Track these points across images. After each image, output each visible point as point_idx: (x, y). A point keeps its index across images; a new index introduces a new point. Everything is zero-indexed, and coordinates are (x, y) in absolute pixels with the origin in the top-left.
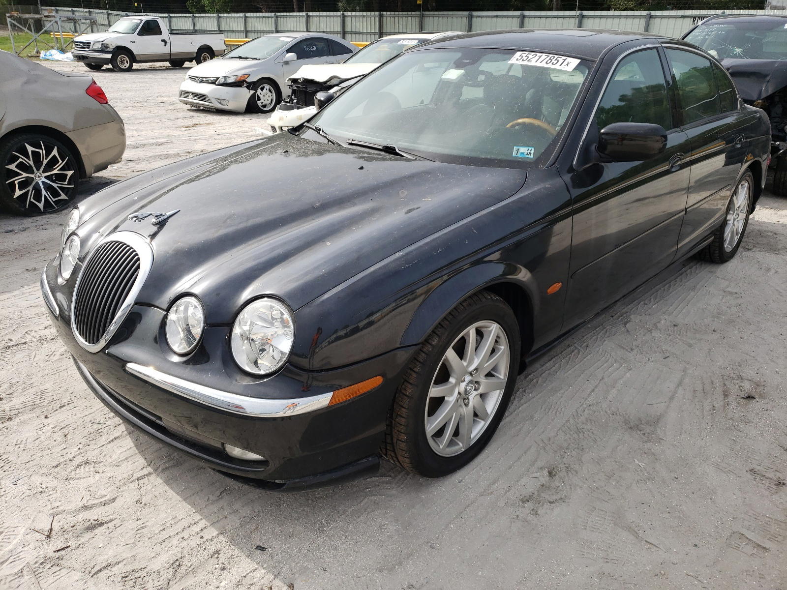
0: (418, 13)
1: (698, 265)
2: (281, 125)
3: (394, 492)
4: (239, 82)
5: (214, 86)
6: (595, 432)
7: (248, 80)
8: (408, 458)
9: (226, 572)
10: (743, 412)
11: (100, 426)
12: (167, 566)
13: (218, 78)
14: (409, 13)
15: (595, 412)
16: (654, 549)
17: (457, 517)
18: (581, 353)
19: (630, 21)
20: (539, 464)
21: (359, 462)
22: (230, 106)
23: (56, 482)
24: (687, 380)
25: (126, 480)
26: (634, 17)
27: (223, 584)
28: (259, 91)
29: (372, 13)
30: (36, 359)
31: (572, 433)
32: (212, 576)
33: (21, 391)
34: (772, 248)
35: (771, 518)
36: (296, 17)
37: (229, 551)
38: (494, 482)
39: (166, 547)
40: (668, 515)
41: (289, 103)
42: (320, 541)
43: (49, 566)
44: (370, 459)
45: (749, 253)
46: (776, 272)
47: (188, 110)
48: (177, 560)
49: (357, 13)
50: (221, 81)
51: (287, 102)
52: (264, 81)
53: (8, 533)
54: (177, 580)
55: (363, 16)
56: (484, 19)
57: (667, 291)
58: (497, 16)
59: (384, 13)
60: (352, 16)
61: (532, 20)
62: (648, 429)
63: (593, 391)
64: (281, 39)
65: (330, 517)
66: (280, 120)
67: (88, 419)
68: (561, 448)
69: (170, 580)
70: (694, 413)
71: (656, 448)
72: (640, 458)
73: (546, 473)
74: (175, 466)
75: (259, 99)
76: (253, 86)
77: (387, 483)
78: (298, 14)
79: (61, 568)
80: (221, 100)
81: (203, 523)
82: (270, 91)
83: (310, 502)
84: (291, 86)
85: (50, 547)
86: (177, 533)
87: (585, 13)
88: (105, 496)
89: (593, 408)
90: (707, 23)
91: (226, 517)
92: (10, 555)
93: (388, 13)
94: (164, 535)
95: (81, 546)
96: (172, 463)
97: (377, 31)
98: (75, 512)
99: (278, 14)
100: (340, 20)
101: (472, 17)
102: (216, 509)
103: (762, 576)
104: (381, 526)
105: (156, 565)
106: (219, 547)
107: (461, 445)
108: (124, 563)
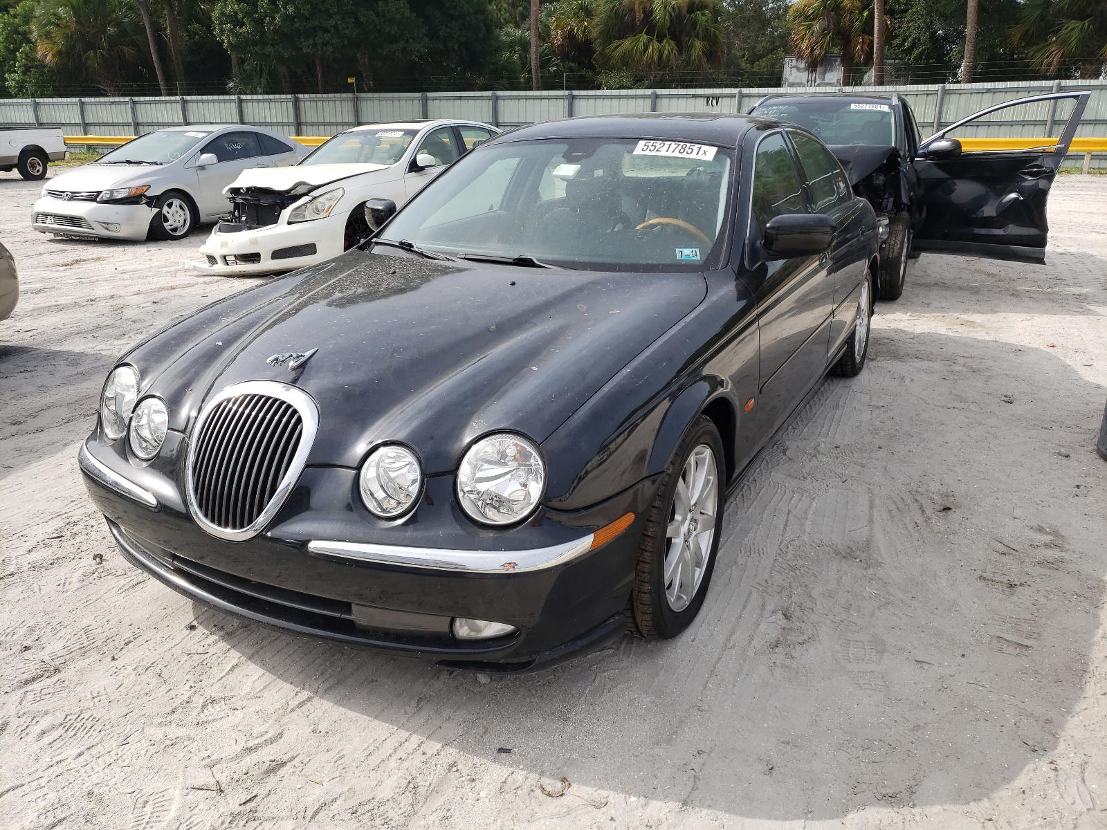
0: (350, 95)
1: (829, 381)
2: (224, 253)
3: (624, 664)
4: (134, 197)
5: (94, 205)
6: (810, 567)
7: (148, 194)
8: (650, 613)
9: (477, 782)
10: (945, 524)
11: (204, 657)
12: (400, 791)
13: (99, 193)
14: (338, 95)
15: (800, 546)
16: (926, 666)
17: (710, 677)
18: (752, 488)
19: (632, 102)
20: (770, 607)
21: (607, 623)
22: (123, 233)
23: (185, 730)
24: (877, 501)
25: (282, 711)
26: (636, 97)
27: (483, 794)
28: (165, 209)
29: (283, 96)
30: (43, 592)
31: (786, 571)
32: (463, 790)
33: (51, 634)
34: (896, 356)
35: (1018, 619)
36: (166, 102)
37: (467, 762)
38: (732, 634)
39: (384, 772)
40: (923, 634)
41: (232, 222)
42: (570, 728)
43: (243, 823)
44: (617, 618)
45: (875, 363)
46: (912, 380)
47: (50, 241)
48: (409, 782)
49: (260, 97)
50: (107, 196)
51: (228, 221)
52: (173, 194)
53: (157, 801)
54: (421, 803)
55: (270, 101)
56: (444, 102)
57: (810, 412)
58: (460, 98)
59: (301, 96)
60: (252, 101)
61: (508, 102)
62: (863, 556)
63: (786, 525)
64: (187, 134)
65: (568, 703)
66: (222, 246)
67: (178, 651)
68: (783, 588)
69: (413, 805)
70: (900, 533)
71: (881, 573)
72: (869, 584)
73: (780, 615)
74: (337, 683)
75: (166, 220)
76: (154, 201)
77: (612, 656)
78: (168, 98)
79: (260, 822)
80: (108, 224)
81: (415, 739)
82: (181, 207)
83: (533, 692)
84: (233, 198)
85: (231, 802)
86: (390, 755)
87: (576, 92)
88: (267, 732)
89: (797, 543)
90: (764, 104)
91: (440, 727)
92: (178, 824)
93: (307, 96)
94: (374, 761)
95: (272, 792)
96: (331, 682)
97: (292, 120)
98: (236, 758)
99: (136, 99)
100: (234, 106)
101: (427, 100)
102: (422, 721)
103: (1036, 672)
104: (631, 701)
105: (386, 792)
106: (452, 759)
107: (685, 597)
108: (342, 798)
